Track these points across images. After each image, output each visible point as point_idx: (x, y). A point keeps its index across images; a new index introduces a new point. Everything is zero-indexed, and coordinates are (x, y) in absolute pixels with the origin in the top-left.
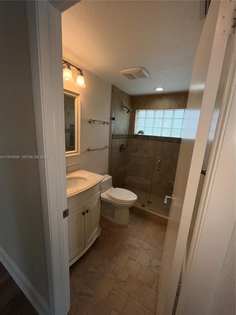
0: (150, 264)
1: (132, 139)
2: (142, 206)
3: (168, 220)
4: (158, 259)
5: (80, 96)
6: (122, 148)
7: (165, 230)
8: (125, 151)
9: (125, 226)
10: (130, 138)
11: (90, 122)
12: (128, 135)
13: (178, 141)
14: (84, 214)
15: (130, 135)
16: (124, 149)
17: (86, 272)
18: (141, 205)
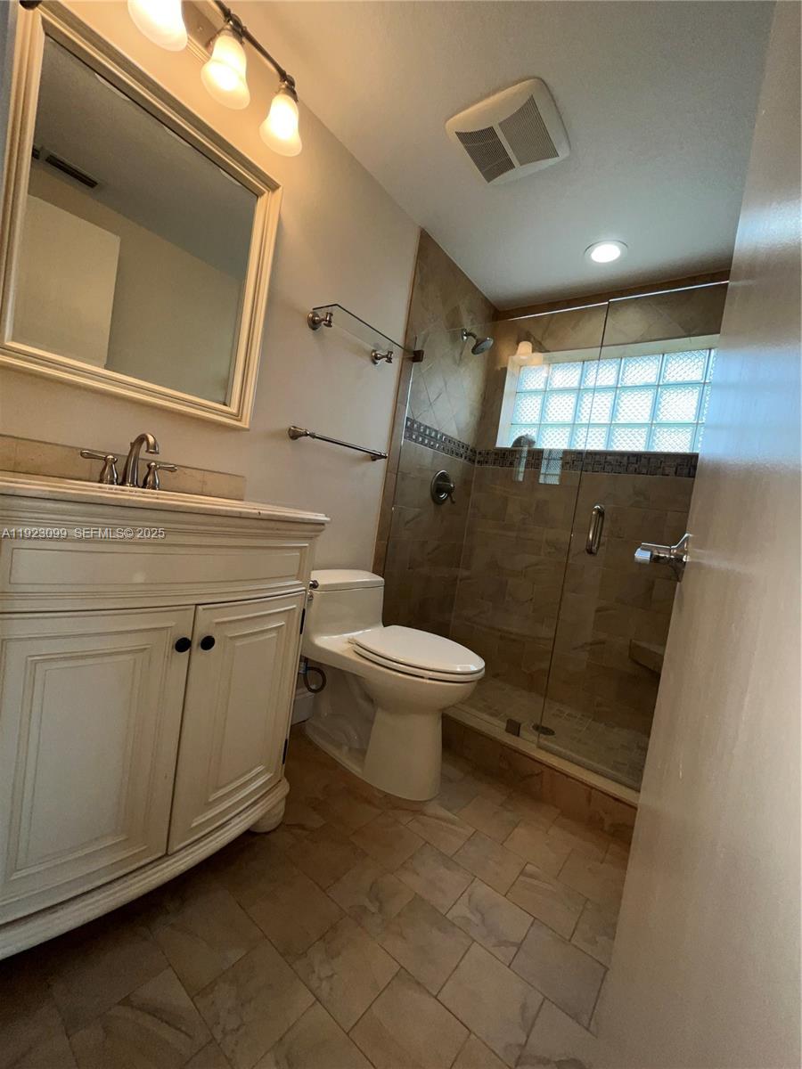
0: (522, 1040)
1: (484, 466)
2: (507, 730)
3: (636, 809)
4: (575, 1017)
5: (279, 191)
6: (441, 486)
7: (623, 862)
8: (453, 502)
9: (415, 808)
10: (479, 462)
11: (314, 324)
12: (473, 451)
13: (686, 464)
14: (183, 645)
15: (480, 453)
16: (449, 491)
17: (126, 1002)
18: (504, 725)
